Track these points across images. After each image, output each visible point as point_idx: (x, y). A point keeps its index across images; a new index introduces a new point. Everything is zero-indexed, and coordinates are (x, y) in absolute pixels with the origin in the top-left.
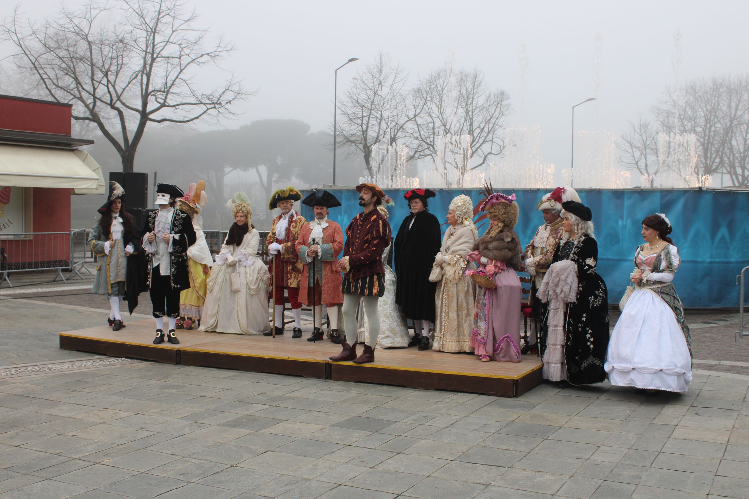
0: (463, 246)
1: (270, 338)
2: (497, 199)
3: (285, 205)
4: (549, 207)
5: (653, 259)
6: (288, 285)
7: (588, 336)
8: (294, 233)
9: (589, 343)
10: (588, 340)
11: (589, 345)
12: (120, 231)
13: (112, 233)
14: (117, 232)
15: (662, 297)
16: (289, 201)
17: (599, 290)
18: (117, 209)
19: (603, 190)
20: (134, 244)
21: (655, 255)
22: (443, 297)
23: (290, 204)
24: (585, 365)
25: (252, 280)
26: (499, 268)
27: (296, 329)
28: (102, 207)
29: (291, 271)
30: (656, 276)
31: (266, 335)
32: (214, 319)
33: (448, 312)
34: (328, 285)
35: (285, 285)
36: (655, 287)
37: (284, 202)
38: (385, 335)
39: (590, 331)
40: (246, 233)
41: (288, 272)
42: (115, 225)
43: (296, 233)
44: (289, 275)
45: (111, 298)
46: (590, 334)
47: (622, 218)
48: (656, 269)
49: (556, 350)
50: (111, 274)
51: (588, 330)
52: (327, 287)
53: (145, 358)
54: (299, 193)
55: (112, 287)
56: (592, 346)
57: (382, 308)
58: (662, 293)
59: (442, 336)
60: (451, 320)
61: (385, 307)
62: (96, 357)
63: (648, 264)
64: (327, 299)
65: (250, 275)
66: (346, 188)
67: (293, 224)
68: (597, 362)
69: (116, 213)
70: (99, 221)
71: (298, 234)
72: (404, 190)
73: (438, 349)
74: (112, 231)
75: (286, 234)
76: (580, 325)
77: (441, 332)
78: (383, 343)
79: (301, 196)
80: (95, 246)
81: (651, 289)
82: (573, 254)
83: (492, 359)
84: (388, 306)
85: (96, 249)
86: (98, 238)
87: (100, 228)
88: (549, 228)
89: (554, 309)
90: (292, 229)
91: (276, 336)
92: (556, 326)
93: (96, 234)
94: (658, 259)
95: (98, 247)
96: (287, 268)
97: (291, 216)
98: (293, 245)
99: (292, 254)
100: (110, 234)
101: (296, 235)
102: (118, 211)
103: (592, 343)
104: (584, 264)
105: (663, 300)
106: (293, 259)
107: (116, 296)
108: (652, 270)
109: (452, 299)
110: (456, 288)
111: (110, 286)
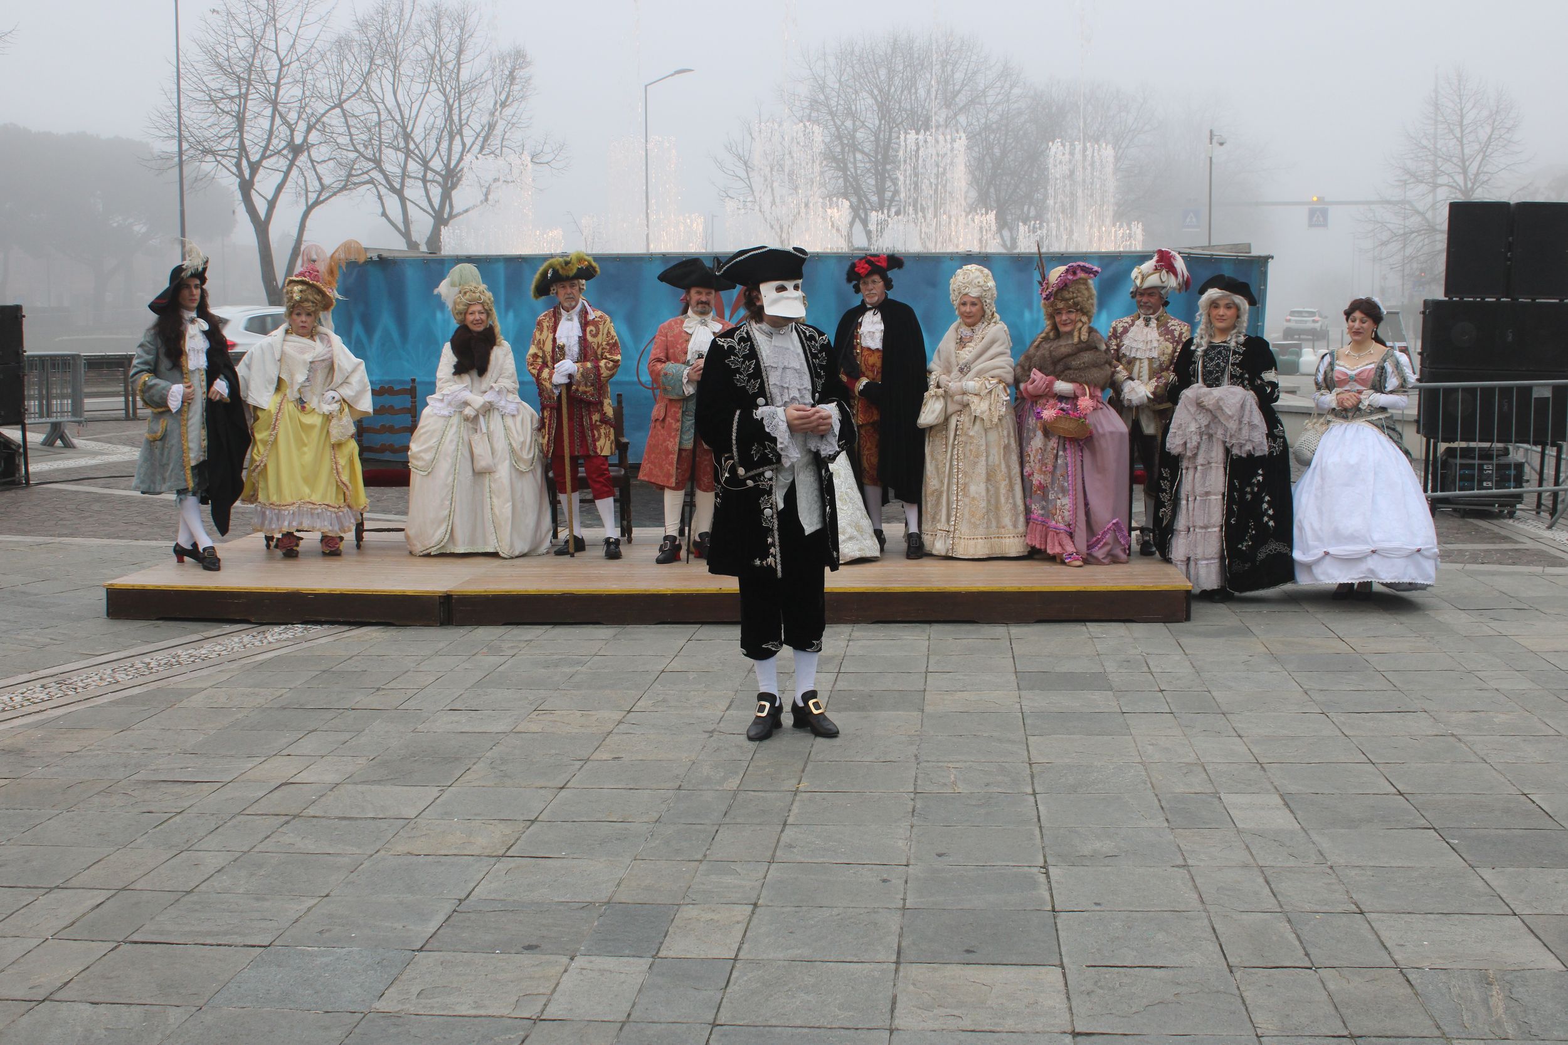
0: (998, 361)
1: (566, 559)
3: (569, 291)
5: (1372, 373)
6: (596, 452)
7: (1265, 506)
8: (596, 347)
9: (1266, 519)
10: (1265, 513)
11: (1267, 522)
12: (205, 350)
13: (187, 355)
14: (198, 351)
15: (1389, 435)
16: (576, 282)
18: (193, 301)
20: (227, 378)
21: (1374, 366)
22: (952, 455)
23: (577, 288)
24: (1261, 556)
25: (523, 443)
26: (1098, 401)
27: (611, 540)
28: (159, 298)
29: (598, 423)
30: (1383, 400)
32: (443, 528)
33: (965, 485)
35: (592, 453)
36: (1374, 417)
37: (567, 284)
39: (1267, 498)
40: (492, 348)
41: (594, 427)
42: (192, 337)
43: (598, 347)
44: (596, 432)
46: (1268, 502)
48: (1379, 386)
49: (1207, 535)
51: (1265, 497)
53: (358, 620)
54: (594, 264)
56: (1271, 523)
58: (1387, 427)
59: (952, 529)
60: (974, 499)
62: (231, 628)
63: (1364, 382)
67: (589, 329)
68: (1281, 548)
69: (190, 309)
71: (603, 349)
73: (943, 553)
74: (187, 349)
75: (580, 350)
76: (1248, 489)
77: (948, 520)
79: (598, 269)
80: (146, 388)
81: (1368, 422)
82: (1233, 365)
84: (841, 479)
85: (147, 394)
86: (155, 368)
88: (1154, 324)
89: (1202, 465)
90: (589, 337)
91: (576, 554)
92: (1207, 494)
93: (149, 358)
95: (153, 390)
96: (591, 419)
97: (581, 311)
98: (597, 368)
99: (592, 385)
100: (184, 357)
101: (599, 352)
102: (195, 305)
103: (1271, 517)
104: (1259, 382)
105: (1391, 441)
106: (592, 395)
107: (194, 494)
108: (1372, 391)
109: (976, 460)
110: (984, 439)
111: (189, 472)
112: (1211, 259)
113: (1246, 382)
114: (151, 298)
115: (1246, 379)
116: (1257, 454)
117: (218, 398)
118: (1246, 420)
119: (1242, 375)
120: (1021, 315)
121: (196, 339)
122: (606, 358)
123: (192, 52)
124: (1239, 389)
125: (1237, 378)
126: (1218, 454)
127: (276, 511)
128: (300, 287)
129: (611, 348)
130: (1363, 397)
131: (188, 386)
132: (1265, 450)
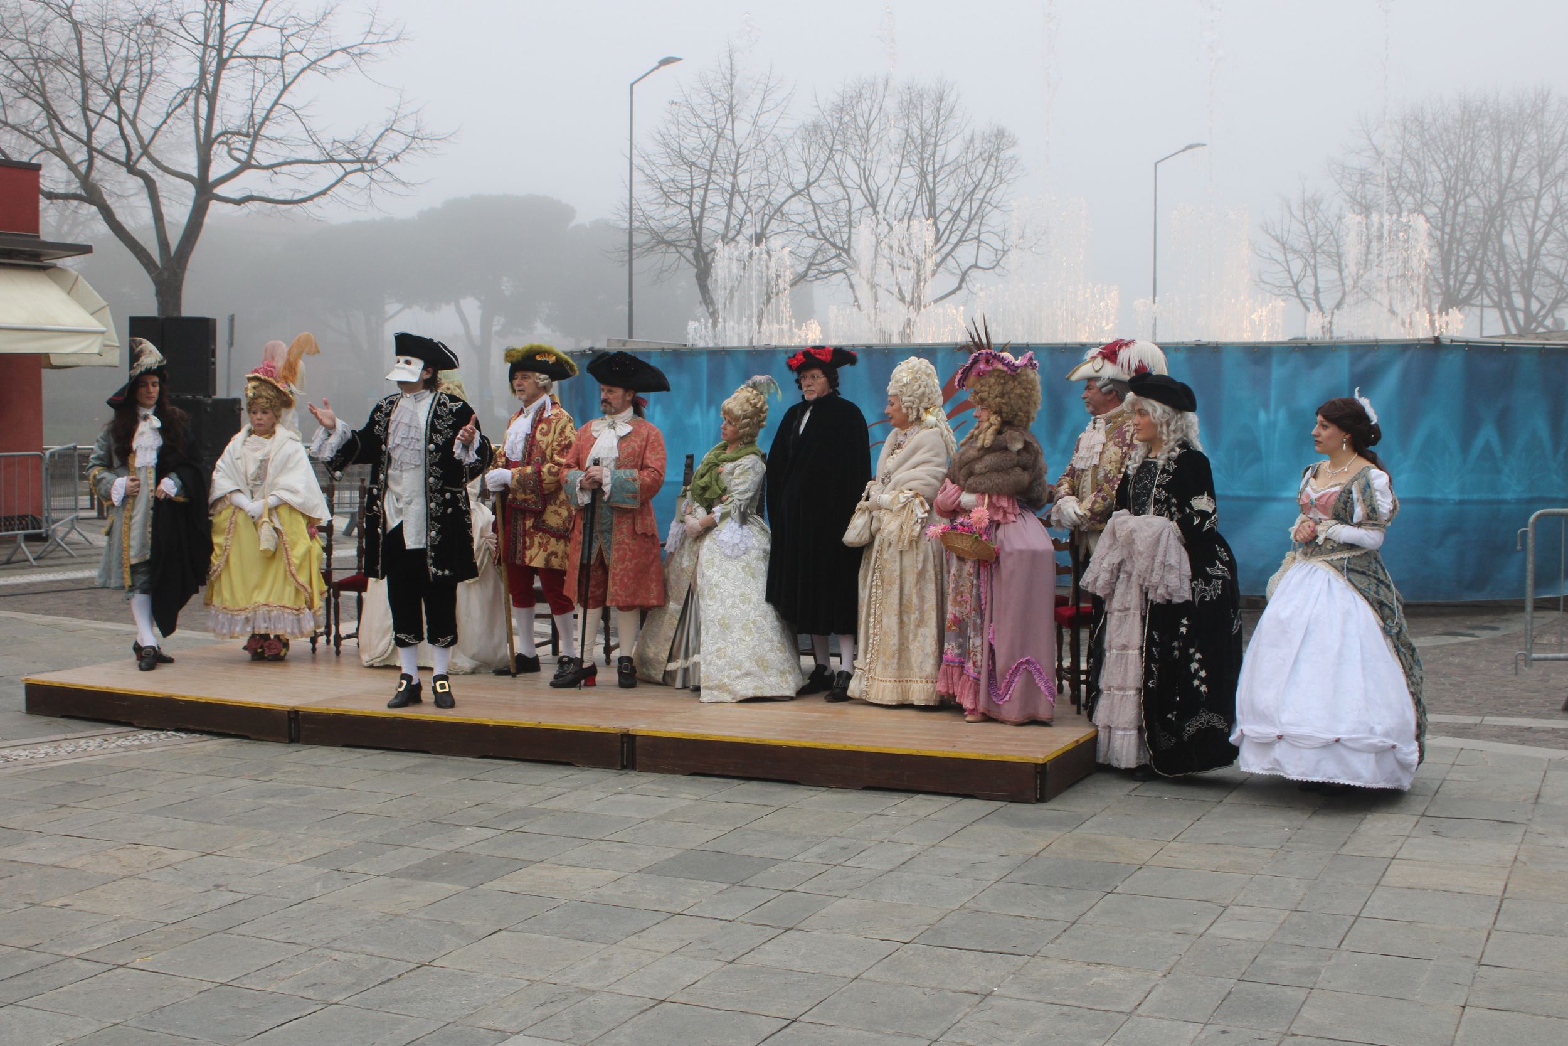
0: (919, 472)
2: (988, 362)
4: (1091, 373)
5: (1333, 498)
6: (525, 563)
7: (1194, 666)
8: (544, 447)
9: (1196, 683)
10: (1195, 675)
11: (1198, 687)
12: (155, 447)
13: (135, 453)
15: (1349, 580)
17: (1215, 565)
18: (150, 398)
21: (1337, 489)
22: (872, 581)
24: (1190, 729)
28: (117, 395)
29: (531, 530)
33: (881, 615)
34: (622, 563)
35: (519, 562)
36: (1335, 557)
39: (1198, 656)
41: (526, 534)
43: (547, 447)
44: (527, 540)
46: (1199, 661)
47: (1266, 406)
48: (1342, 517)
49: (1125, 699)
50: (132, 543)
51: (1194, 654)
52: (621, 570)
53: (219, 730)
55: (133, 573)
56: (1203, 688)
57: (738, 611)
58: (1349, 570)
59: (867, 668)
61: (744, 608)
62: (110, 729)
63: (1323, 509)
64: (620, 595)
66: (660, 346)
67: (543, 425)
68: (1218, 721)
69: (149, 407)
70: (109, 424)
71: (553, 450)
72: (786, 350)
73: (858, 697)
74: (135, 446)
75: (526, 450)
76: (1176, 643)
77: (866, 659)
78: (740, 688)
80: (96, 482)
81: (1327, 561)
82: (1158, 486)
84: (752, 605)
85: (97, 488)
86: (106, 464)
87: (112, 441)
88: (1101, 423)
89: (1119, 611)
90: (538, 436)
91: (519, 677)
92: (1125, 647)
93: (104, 452)
94: (1347, 496)
97: (539, 408)
98: (538, 472)
99: (533, 492)
100: (132, 455)
101: (548, 452)
102: (152, 402)
103: (1203, 681)
104: (1188, 510)
105: (1351, 587)
106: (535, 503)
108: (1334, 522)
109: (889, 588)
110: (898, 563)
111: (128, 570)
113: (1173, 509)
115: (1173, 504)
116: (1176, 600)
117: (163, 497)
118: (1159, 559)
119: (1167, 499)
121: (145, 436)
122: (553, 461)
124: (1164, 520)
125: (1163, 503)
126: (1133, 599)
127: (229, 616)
128: (253, 383)
129: (562, 450)
130: (1319, 528)
131: (133, 480)
132: (1188, 596)
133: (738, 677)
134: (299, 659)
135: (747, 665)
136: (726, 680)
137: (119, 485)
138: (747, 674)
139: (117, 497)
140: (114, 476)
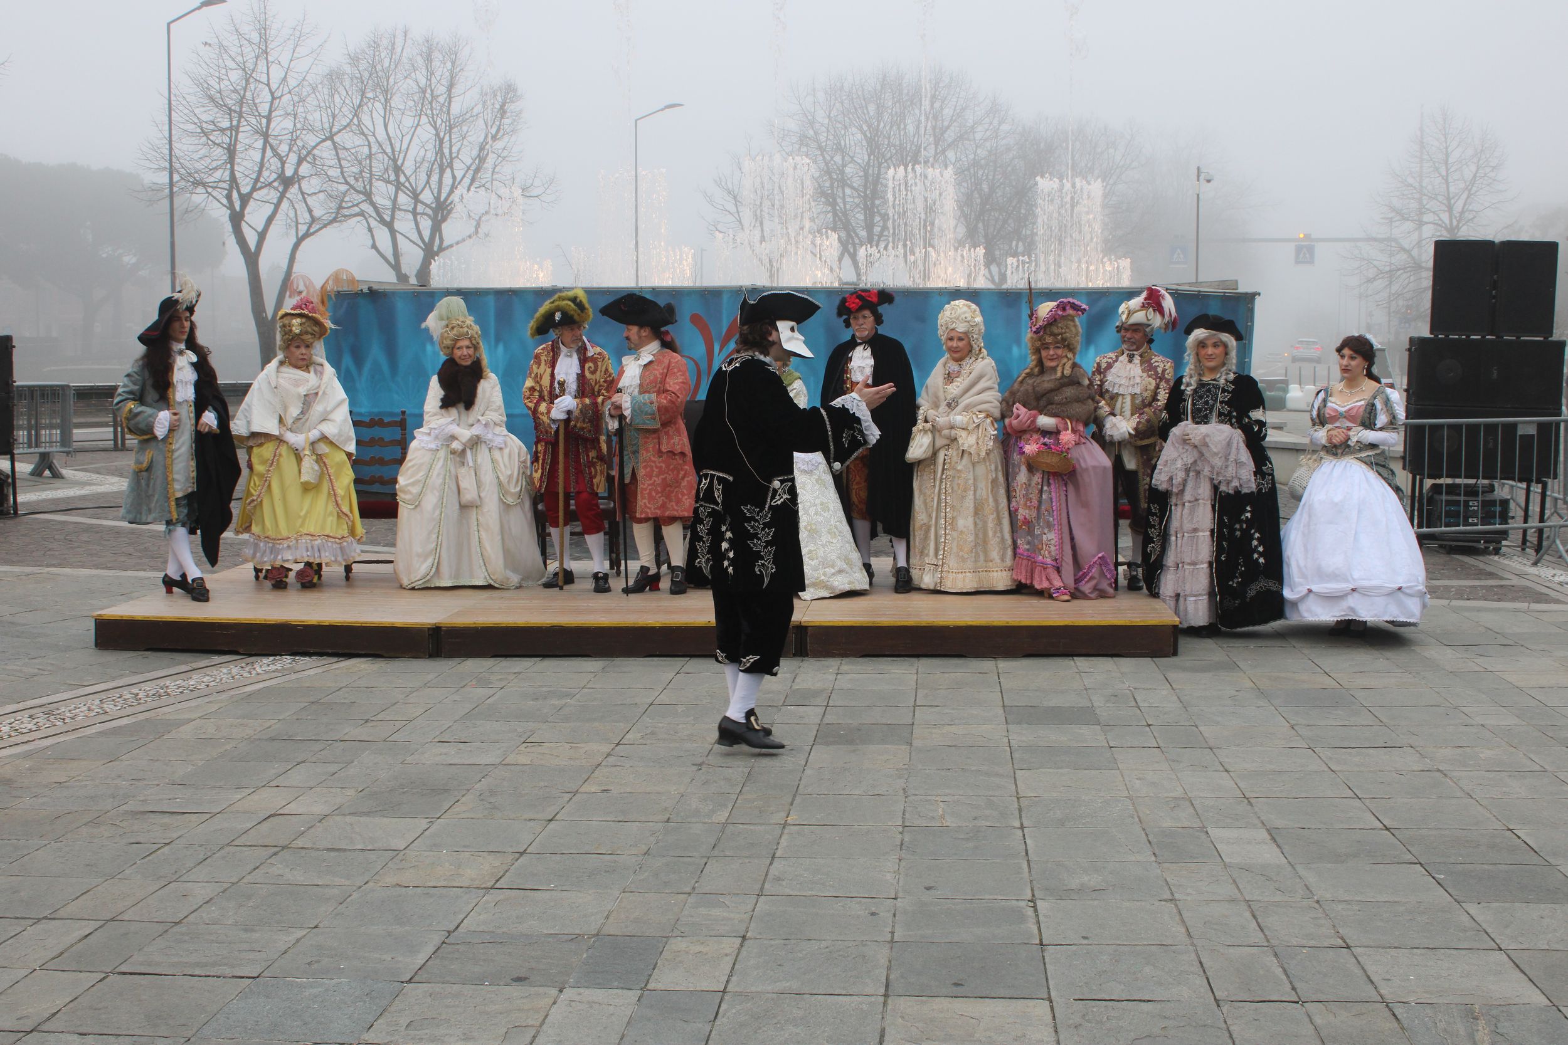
0: (985, 396)
2: (1064, 309)
4: (1144, 321)
5: (1362, 410)
7: (1255, 543)
8: (594, 384)
9: (1256, 556)
10: (1255, 550)
11: (1257, 559)
13: (174, 387)
14: (186, 383)
15: (1377, 471)
18: (183, 333)
19: (982, 289)
21: (1362, 403)
22: (940, 489)
24: (1251, 592)
25: (510, 477)
26: (1080, 436)
27: (600, 575)
28: (148, 330)
29: (594, 460)
30: (1370, 436)
31: (548, 585)
32: (430, 561)
33: (953, 518)
34: (651, 479)
36: (1363, 454)
38: (837, 569)
39: (1257, 535)
40: (479, 381)
41: (590, 464)
42: (180, 369)
44: (593, 470)
45: (175, 530)
46: (1258, 539)
48: (1369, 423)
49: (1196, 571)
50: (176, 476)
51: (1255, 533)
52: (649, 485)
55: (178, 505)
56: (1262, 560)
57: (822, 518)
58: (1377, 464)
59: (940, 563)
60: (962, 532)
61: (825, 515)
62: (218, 659)
63: (1353, 418)
64: (650, 508)
65: (505, 465)
67: (588, 365)
68: (1272, 585)
71: (603, 386)
74: (175, 381)
75: (578, 387)
76: (1237, 526)
77: (936, 554)
78: (836, 584)
80: (132, 415)
81: (1357, 459)
82: (1221, 402)
83: (1076, 594)
84: (831, 512)
85: (133, 422)
86: (140, 398)
87: (147, 375)
88: (1137, 360)
90: (587, 374)
92: (1195, 530)
94: (1371, 408)
95: (139, 418)
96: (588, 456)
98: (595, 404)
99: (589, 421)
100: (171, 390)
101: (597, 389)
102: (185, 337)
103: (1261, 554)
104: (1247, 420)
105: (1380, 477)
106: (590, 430)
107: (183, 525)
108: (1361, 428)
109: (964, 494)
110: (971, 473)
111: (173, 503)
112: (1197, 296)
113: (1234, 420)
114: (141, 330)
115: (1234, 417)
116: (1245, 491)
117: (207, 430)
118: (1232, 457)
119: (1230, 412)
120: (1009, 350)
121: (184, 371)
122: (603, 395)
123: (184, 85)
124: (1226, 428)
125: (1225, 415)
126: (1205, 491)
128: (298, 320)
129: (608, 385)
130: (1351, 433)
131: (175, 414)
132: (1253, 487)
133: (833, 574)
134: (332, 586)
135: (840, 564)
136: (823, 577)
137: (163, 420)
138: (840, 571)
139: (160, 431)
140: (154, 410)
